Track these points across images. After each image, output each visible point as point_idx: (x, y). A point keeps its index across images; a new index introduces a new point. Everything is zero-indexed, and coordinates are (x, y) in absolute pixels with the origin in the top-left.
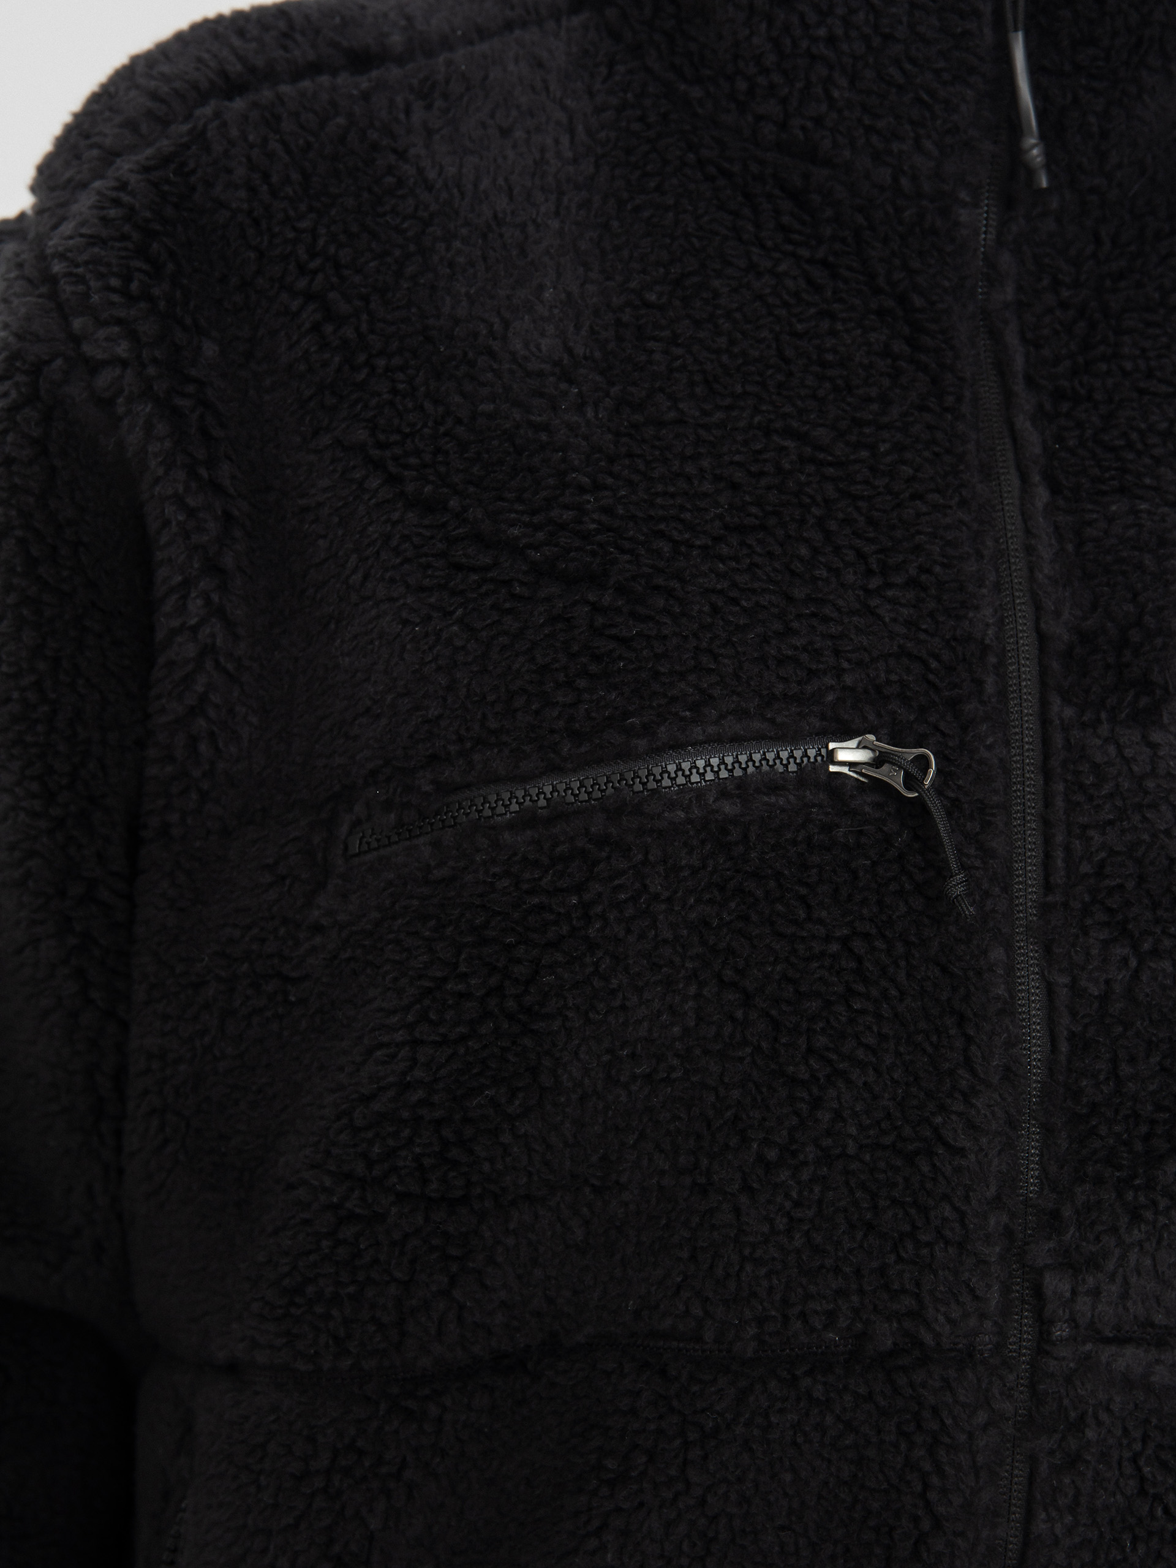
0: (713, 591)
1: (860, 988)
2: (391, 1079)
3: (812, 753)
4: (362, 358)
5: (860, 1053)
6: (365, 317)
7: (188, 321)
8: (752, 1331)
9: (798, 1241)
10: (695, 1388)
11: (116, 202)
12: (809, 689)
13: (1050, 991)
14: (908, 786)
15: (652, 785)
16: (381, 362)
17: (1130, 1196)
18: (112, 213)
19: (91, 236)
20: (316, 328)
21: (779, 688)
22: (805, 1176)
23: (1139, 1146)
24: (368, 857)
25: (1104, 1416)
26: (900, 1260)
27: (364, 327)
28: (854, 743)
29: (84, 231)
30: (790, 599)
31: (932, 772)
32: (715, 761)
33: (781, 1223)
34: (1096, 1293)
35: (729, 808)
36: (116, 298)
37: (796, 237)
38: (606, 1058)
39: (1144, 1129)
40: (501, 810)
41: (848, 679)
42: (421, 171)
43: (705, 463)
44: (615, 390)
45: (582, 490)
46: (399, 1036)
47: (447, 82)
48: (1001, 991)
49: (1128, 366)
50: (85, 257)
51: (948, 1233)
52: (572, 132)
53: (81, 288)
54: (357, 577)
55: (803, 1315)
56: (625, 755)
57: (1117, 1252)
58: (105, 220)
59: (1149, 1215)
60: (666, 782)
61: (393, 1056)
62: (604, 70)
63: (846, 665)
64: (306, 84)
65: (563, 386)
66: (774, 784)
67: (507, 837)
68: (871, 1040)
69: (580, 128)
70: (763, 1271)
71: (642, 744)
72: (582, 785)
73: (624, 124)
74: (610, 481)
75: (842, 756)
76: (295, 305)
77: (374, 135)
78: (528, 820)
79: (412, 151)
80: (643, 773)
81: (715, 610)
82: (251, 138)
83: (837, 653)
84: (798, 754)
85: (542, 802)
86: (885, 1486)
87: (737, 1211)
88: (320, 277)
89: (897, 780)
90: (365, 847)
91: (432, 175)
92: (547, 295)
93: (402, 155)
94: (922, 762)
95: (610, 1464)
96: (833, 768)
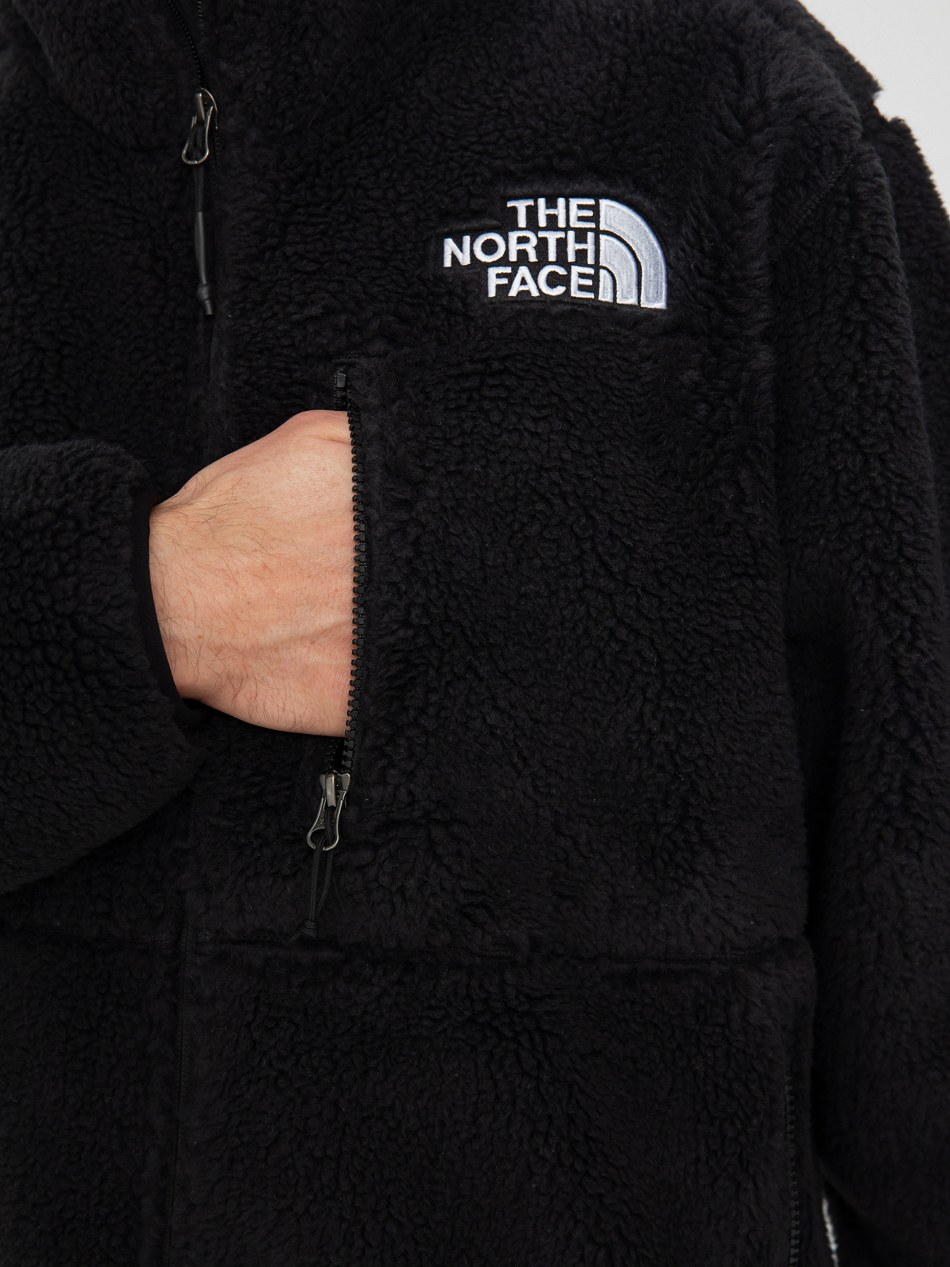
34: (221, 908)
55: (41, 907)
57: (231, 878)
59: (247, 851)
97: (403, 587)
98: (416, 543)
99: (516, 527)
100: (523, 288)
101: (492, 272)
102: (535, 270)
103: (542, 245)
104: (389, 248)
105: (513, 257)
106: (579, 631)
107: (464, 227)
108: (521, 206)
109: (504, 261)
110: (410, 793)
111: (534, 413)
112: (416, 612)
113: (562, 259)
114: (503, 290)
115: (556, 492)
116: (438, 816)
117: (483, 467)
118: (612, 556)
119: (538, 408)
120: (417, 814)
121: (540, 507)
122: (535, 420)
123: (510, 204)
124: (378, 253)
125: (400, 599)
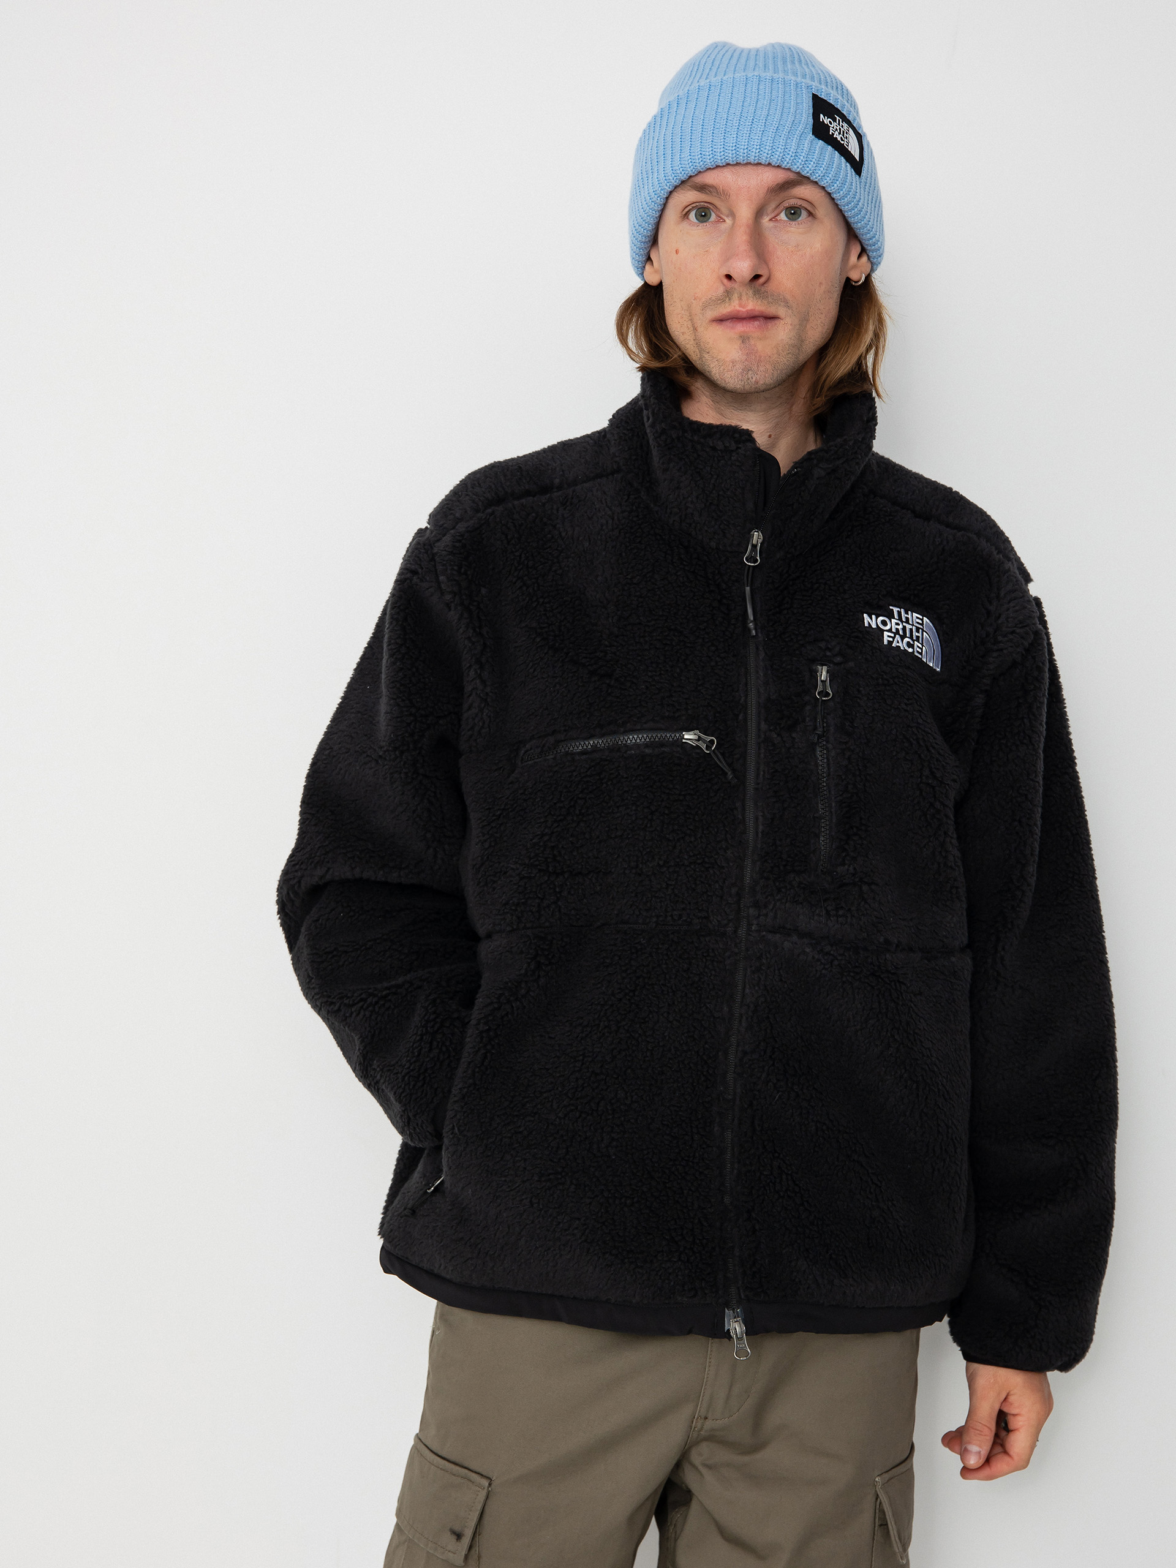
0: (647, 682)
1: (689, 811)
2: (539, 833)
3: (677, 735)
4: (534, 599)
5: (688, 832)
6: (536, 585)
7: (477, 582)
8: (654, 919)
9: (670, 891)
10: (635, 936)
11: (460, 541)
12: (676, 715)
13: (757, 818)
14: (707, 749)
15: (624, 742)
16: (541, 600)
17: (777, 884)
18: (457, 544)
19: (449, 552)
20: (521, 587)
21: (667, 714)
22: (671, 870)
23: (782, 868)
24: (530, 762)
25: (768, 955)
26: (702, 900)
27: (535, 588)
28: (692, 733)
29: (447, 549)
30: (673, 686)
31: (715, 746)
32: (645, 736)
33: (664, 885)
34: (766, 915)
35: (647, 751)
36: (455, 572)
37: (685, 563)
38: (607, 829)
39: (784, 863)
40: (576, 748)
41: (690, 712)
42: (560, 533)
43: (647, 639)
44: (619, 613)
45: (607, 646)
46: (542, 820)
47: (572, 498)
48: (740, 817)
49: (795, 611)
50: (446, 559)
51: (717, 893)
52: (613, 519)
53: (444, 567)
54: (531, 670)
55: (672, 916)
56: (614, 733)
57: (773, 902)
58: (454, 546)
59: (783, 890)
60: (629, 742)
61: (540, 826)
62: (626, 497)
63: (689, 708)
64: (523, 501)
65: (603, 610)
66: (662, 744)
67: (577, 758)
68: (691, 827)
69: (616, 518)
70: (658, 900)
71: (622, 729)
72: (603, 742)
73: (631, 518)
74: (616, 644)
75: (686, 737)
76: (514, 580)
77: (545, 520)
78: (584, 752)
79: (558, 526)
80: (622, 738)
81: (647, 688)
82: (503, 522)
83: (687, 704)
84: (673, 735)
85: (589, 747)
86: (699, 973)
87: (650, 880)
88: (522, 571)
89: (704, 747)
90: (529, 759)
91: (563, 534)
92: (599, 578)
93: (554, 527)
94: (712, 742)
95: (608, 961)
96: (684, 741)
97: (843, 777)
98: (849, 758)
99: (894, 753)
100: (898, 644)
101: (886, 634)
102: (903, 637)
103: (904, 628)
104: (842, 614)
105: (894, 630)
106: (915, 802)
107: (873, 612)
108: (895, 610)
109: (890, 630)
110: (855, 869)
111: (906, 701)
112: (850, 787)
113: (911, 637)
114: (890, 643)
115: (915, 738)
116: (866, 880)
117: (882, 725)
118: (938, 769)
119: (908, 699)
120: (857, 880)
121: (906, 744)
122: (906, 704)
123: (891, 608)
124: (837, 616)
125: (843, 781)
